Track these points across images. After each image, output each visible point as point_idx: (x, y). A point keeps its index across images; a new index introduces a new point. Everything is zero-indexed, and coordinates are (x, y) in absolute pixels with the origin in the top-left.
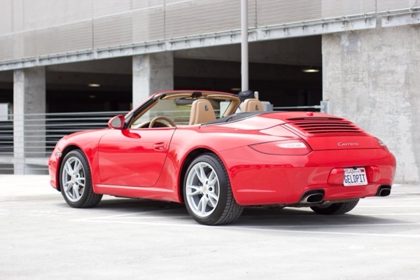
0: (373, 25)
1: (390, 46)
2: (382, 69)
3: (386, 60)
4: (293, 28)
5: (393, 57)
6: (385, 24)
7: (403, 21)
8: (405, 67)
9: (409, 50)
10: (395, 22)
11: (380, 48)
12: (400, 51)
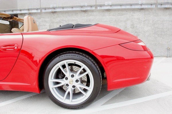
0: (39, 11)
1: (44, 18)
2: (41, 24)
3: (42, 22)
4: (7, 11)
5: (45, 21)
6: (43, 11)
7: (50, 10)
8: (49, 24)
9: (50, 19)
10: (47, 11)
11: (40, 18)
12: (47, 19)
